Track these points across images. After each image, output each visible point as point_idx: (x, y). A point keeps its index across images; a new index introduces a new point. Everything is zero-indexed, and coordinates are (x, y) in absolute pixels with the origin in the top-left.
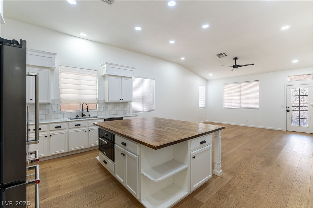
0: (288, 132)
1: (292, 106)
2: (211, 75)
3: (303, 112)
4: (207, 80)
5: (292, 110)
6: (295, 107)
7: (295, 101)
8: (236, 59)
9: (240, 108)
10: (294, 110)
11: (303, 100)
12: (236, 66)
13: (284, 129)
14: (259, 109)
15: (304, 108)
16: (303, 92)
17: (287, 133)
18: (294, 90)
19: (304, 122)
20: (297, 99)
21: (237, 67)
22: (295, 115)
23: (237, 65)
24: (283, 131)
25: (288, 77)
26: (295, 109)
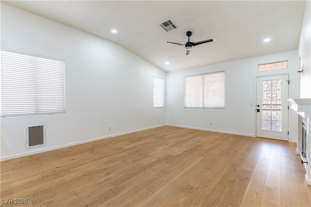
0: (258, 139)
1: (263, 105)
2: (167, 63)
3: (275, 111)
4: (166, 72)
5: (263, 110)
6: (267, 106)
7: (266, 98)
8: (189, 34)
9: (204, 108)
10: (264, 110)
11: (276, 96)
12: (189, 44)
13: (253, 135)
14: (224, 108)
15: (277, 106)
16: (275, 85)
17: (256, 141)
18: (265, 82)
19: (276, 126)
20: (269, 95)
21: (191, 46)
22: (266, 116)
23: (191, 43)
24: (252, 137)
25: (258, 65)
26: (266, 109)
